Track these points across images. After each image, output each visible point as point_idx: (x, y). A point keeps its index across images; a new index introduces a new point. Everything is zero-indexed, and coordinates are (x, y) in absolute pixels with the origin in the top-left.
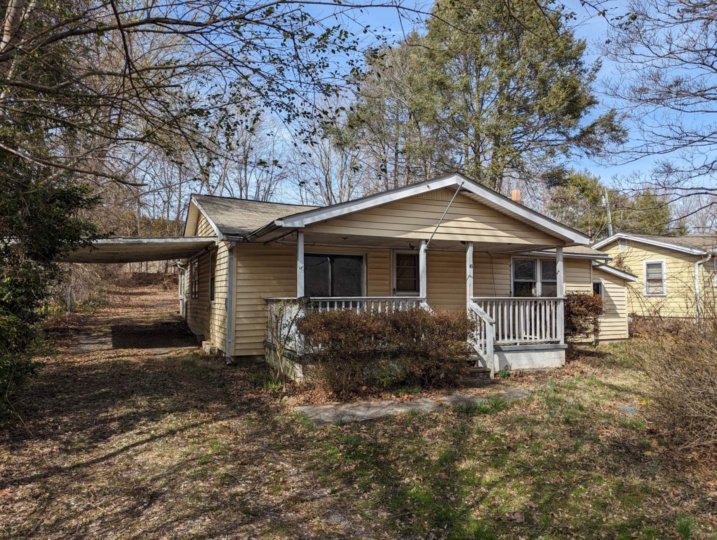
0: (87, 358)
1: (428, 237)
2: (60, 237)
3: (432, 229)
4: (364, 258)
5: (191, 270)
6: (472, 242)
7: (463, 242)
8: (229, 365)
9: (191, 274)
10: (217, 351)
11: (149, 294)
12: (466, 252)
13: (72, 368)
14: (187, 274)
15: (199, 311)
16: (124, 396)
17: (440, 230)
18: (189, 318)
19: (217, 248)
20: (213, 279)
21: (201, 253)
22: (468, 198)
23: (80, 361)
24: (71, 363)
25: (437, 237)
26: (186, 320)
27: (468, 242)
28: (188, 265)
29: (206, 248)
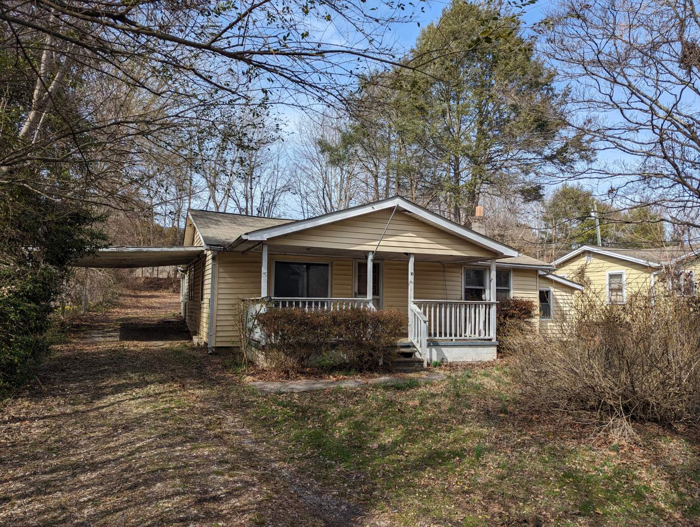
0: (95, 347)
1: (374, 249)
2: (69, 247)
3: (377, 243)
4: (330, 265)
5: (189, 275)
6: (413, 254)
7: (406, 254)
8: (210, 354)
9: (189, 278)
10: (203, 343)
11: (158, 297)
12: (408, 261)
13: (81, 353)
14: (187, 278)
15: (193, 311)
16: (119, 373)
17: (382, 243)
18: (187, 317)
19: (206, 256)
20: (203, 282)
21: (195, 260)
22: (410, 217)
23: (88, 349)
24: (81, 350)
25: (380, 249)
26: (185, 319)
27: (410, 254)
28: (187, 270)
29: (198, 256)
